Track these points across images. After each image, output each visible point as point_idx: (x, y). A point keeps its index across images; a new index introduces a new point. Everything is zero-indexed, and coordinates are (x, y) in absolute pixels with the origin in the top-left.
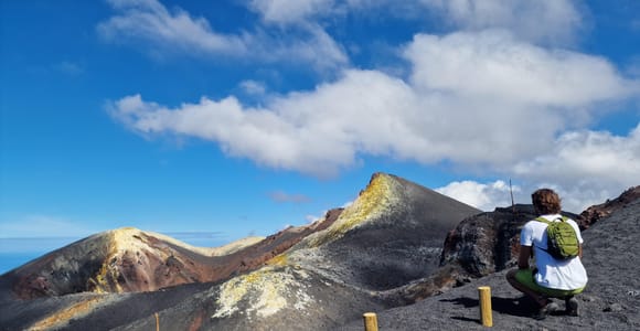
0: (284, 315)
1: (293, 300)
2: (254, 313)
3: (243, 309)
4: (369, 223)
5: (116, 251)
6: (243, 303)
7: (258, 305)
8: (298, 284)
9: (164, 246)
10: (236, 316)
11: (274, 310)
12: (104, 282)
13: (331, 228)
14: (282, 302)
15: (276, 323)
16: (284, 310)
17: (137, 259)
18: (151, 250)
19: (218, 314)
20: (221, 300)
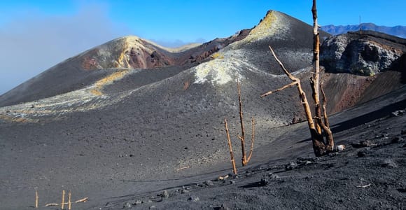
0: (231, 84)
1: (234, 77)
2: (215, 82)
3: (209, 80)
4: (267, 38)
5: (127, 47)
6: (209, 77)
7: (217, 79)
8: (235, 69)
9: (150, 46)
10: (206, 83)
11: (226, 82)
12: (123, 63)
13: (245, 40)
14: (229, 78)
15: (228, 88)
16: (230, 82)
17: (138, 52)
18: (144, 48)
19: (197, 82)
20: (197, 74)
